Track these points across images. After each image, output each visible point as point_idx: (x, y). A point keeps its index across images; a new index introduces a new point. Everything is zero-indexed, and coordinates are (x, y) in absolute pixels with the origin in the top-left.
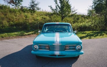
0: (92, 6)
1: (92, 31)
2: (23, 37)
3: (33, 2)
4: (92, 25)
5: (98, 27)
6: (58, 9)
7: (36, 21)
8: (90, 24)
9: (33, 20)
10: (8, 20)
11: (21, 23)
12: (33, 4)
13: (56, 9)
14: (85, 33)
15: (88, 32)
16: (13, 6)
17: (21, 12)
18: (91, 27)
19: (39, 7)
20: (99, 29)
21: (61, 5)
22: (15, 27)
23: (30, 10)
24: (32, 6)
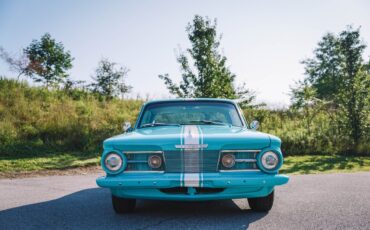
0: (302, 81)
1: (310, 157)
2: (67, 173)
3: (106, 69)
4: (310, 138)
5: (330, 143)
6: (191, 84)
7: (117, 126)
8: (301, 132)
9: (105, 123)
10: (19, 121)
11: (64, 129)
12: (106, 75)
13: (183, 83)
14: (288, 163)
15: (295, 159)
16: (39, 80)
17: (63, 98)
18: (307, 142)
19: (127, 84)
20: (334, 149)
21: (202, 71)
22: (40, 142)
23: (94, 91)
24: (103, 81)
